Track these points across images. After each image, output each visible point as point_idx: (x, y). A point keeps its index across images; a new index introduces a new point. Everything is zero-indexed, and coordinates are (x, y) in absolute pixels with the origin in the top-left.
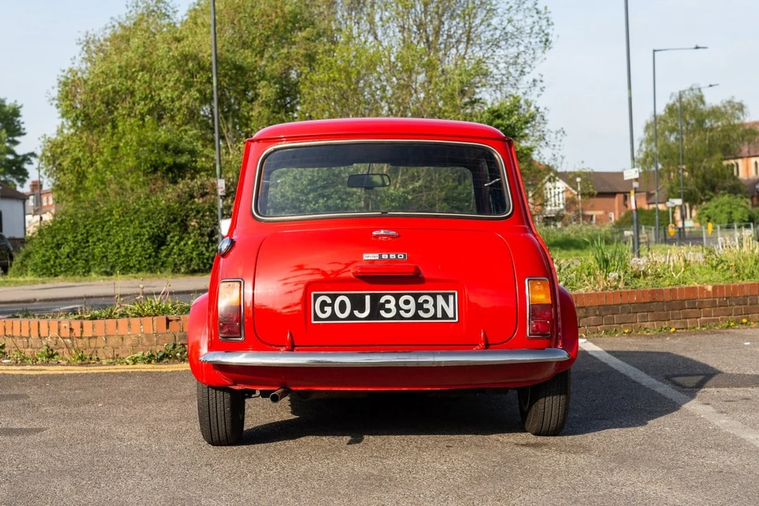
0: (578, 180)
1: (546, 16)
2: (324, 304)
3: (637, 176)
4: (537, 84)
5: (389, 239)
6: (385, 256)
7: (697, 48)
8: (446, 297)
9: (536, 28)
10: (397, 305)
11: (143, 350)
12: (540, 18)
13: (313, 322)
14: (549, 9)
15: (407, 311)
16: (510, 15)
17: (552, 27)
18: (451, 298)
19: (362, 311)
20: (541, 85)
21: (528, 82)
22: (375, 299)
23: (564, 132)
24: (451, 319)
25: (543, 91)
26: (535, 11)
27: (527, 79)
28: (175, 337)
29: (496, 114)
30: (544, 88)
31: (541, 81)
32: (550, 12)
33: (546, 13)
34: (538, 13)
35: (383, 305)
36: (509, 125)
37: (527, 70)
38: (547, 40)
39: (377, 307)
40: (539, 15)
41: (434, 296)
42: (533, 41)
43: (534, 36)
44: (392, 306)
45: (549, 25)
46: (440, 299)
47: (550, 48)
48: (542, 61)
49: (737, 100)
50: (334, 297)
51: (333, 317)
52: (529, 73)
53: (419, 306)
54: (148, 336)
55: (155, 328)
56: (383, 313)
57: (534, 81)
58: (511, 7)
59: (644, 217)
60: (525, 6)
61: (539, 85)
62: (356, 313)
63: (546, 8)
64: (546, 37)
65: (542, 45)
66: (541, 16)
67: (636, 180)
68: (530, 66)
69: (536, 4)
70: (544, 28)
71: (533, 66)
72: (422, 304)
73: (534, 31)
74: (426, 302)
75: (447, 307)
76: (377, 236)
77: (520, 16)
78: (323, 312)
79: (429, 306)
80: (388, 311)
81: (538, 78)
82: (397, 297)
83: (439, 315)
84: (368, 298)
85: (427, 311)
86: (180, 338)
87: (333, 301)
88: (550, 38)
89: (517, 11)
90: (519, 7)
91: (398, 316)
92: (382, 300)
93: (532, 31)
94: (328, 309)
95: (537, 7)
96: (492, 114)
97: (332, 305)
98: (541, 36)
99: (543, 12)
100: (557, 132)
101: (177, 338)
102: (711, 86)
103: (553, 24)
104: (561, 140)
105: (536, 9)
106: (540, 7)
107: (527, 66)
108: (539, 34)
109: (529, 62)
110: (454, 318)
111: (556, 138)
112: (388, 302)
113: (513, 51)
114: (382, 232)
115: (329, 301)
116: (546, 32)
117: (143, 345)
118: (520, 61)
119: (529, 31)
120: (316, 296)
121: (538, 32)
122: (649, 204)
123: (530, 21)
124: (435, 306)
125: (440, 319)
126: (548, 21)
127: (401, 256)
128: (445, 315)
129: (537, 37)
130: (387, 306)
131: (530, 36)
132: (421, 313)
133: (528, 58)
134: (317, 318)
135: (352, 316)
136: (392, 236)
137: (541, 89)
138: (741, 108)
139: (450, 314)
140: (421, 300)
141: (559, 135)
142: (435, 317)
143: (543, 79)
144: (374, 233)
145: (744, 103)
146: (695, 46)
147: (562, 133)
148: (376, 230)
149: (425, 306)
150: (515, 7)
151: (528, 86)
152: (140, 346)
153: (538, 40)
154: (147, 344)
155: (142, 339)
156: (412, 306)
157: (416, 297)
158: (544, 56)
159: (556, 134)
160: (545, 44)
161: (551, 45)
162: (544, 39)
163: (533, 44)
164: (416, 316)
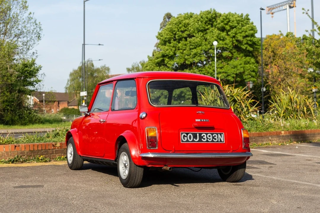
0: (44, 95)
1: (40, 26)
2: (184, 136)
3: (86, 94)
4: (34, 54)
5: (202, 114)
6: (202, 120)
7: (100, 45)
8: (221, 134)
9: (35, 31)
10: (207, 137)
11: (4, 158)
12: (37, 27)
13: (181, 142)
14: (41, 23)
15: (210, 139)
16: (25, 25)
17: (42, 31)
18: (222, 135)
19: (196, 139)
20: (37, 55)
21: (30, 53)
22: (200, 135)
23: (45, 75)
24: (223, 142)
25: (37, 57)
26: (35, 24)
27: (31, 52)
28: (18, 153)
29: (25, 66)
30: (38, 56)
31: (36, 53)
32: (41, 25)
33: (39, 25)
34: (36, 24)
35: (202, 137)
36: (31, 71)
37: (30, 48)
38: (39, 36)
39: (201, 137)
40: (36, 26)
41: (217, 134)
42: (33, 36)
43: (34, 34)
44: (205, 137)
45: (40, 30)
46: (219, 135)
47: (40, 40)
48: (37, 45)
49: (107, 66)
50: (187, 134)
51: (187, 141)
52: (31, 49)
53: (213, 138)
54: (7, 153)
55: (10, 149)
56: (202, 139)
57: (33, 53)
58: (25, 21)
59: (68, 111)
60: (31, 22)
61: (35, 55)
62: (194, 139)
63: (40, 23)
64: (39, 35)
65: (37, 38)
66: (38, 26)
67: (86, 96)
68: (32, 46)
69: (36, 21)
70: (38, 31)
71: (33, 47)
72: (214, 137)
73: (34, 32)
74: (215, 136)
75: (221, 138)
76: (198, 113)
77: (28, 25)
78: (184, 139)
79: (216, 137)
80: (204, 139)
81: (35, 52)
82: (207, 134)
83: (219, 141)
84: (198, 134)
85: (215, 139)
86: (20, 153)
87: (187, 135)
88: (41, 36)
89: (28, 23)
90: (28, 21)
91: (207, 141)
92: (202, 135)
93: (33, 32)
94: (186, 138)
95: (36, 22)
96: (24, 65)
97: (187, 137)
98: (37, 34)
99: (39, 24)
100: (42, 75)
101: (19, 153)
102: (100, 60)
103: (42, 30)
104: (43, 78)
105: (36, 23)
106: (37, 22)
107: (30, 46)
108: (36, 33)
109: (32, 45)
110: (224, 142)
111: (41, 77)
112: (204, 136)
113: (25, 39)
114: (200, 112)
115: (186, 135)
116: (39, 33)
117: (4, 156)
118: (28, 44)
119: (32, 32)
120: (182, 134)
121: (36, 32)
122: (68, 106)
123: (32, 28)
124: (218, 137)
125: (219, 142)
126: (40, 28)
127: (207, 120)
128: (221, 141)
129: (35, 35)
130: (204, 137)
131: (32, 34)
132: (214, 140)
133: (31, 43)
134: (182, 141)
135: (193, 141)
136: (203, 114)
137: (36, 56)
138: (108, 69)
139: (222, 141)
140: (213, 136)
141: (42, 76)
142: (218, 141)
143: (37, 52)
144: (197, 112)
145: (110, 68)
146: (99, 44)
147: (44, 75)
148: (197, 111)
149: (215, 137)
150: (27, 21)
151: (31, 55)
152: (3, 157)
153: (36, 36)
154: (6, 156)
155: (4, 154)
156: (211, 137)
157: (212, 134)
158: (38, 43)
159: (41, 75)
160: (38, 38)
161: (41, 38)
162: (38, 36)
163: (33, 37)
164: (213, 141)
